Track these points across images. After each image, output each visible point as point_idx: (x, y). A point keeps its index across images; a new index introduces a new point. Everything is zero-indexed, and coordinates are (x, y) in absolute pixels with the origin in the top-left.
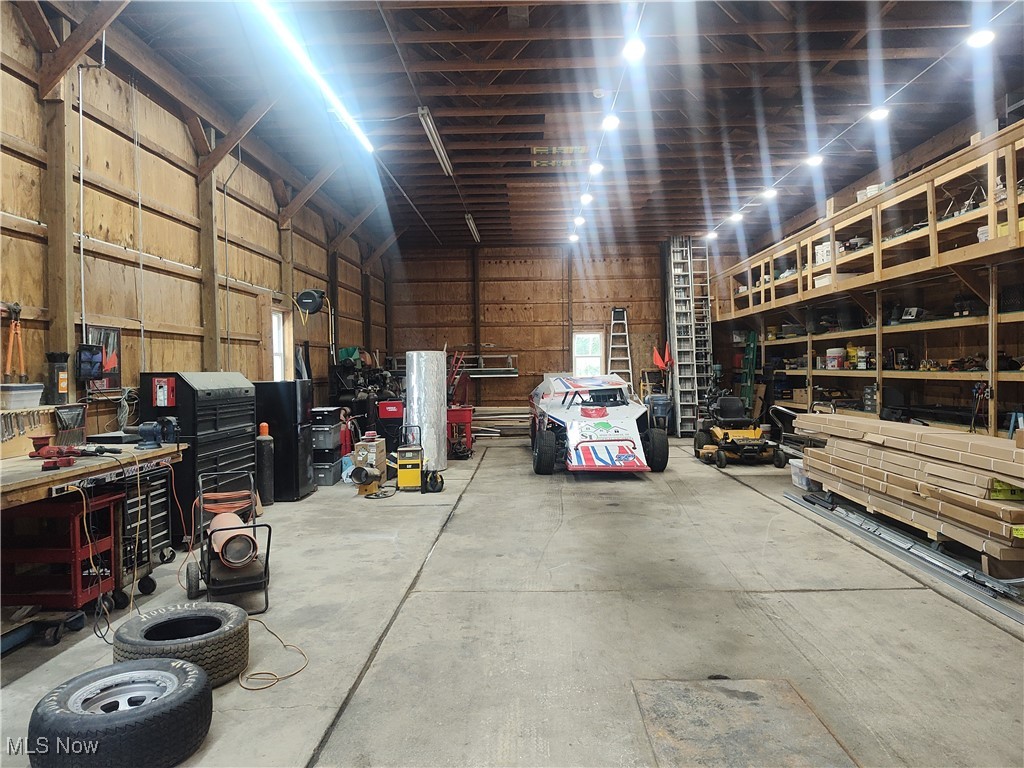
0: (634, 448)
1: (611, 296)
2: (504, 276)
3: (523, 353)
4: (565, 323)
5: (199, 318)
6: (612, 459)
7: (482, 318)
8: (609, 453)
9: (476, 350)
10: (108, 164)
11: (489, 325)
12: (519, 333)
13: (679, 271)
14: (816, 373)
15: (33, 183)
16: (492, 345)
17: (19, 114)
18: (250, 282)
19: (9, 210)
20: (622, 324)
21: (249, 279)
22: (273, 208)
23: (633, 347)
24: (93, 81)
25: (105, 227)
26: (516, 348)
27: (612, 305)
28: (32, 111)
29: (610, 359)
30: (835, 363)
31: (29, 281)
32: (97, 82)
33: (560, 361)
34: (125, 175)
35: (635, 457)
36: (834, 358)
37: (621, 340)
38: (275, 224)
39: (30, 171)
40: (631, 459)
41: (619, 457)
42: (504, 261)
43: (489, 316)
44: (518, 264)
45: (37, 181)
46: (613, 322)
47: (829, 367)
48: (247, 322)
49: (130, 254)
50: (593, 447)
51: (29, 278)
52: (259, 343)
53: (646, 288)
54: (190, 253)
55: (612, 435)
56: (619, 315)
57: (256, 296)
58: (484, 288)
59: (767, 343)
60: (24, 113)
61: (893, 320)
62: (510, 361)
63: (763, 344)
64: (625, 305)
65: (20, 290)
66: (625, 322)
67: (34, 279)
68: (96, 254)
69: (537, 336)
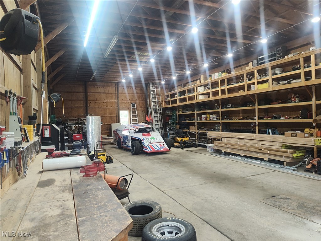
0: (164, 144)
1: (131, 99)
2: (96, 92)
3: (103, 117)
4: (117, 107)
7: (89, 105)
8: (158, 147)
11: (91, 108)
12: (101, 110)
13: (152, 92)
14: (198, 122)
16: (92, 114)
23: (138, 115)
26: (101, 115)
27: (131, 102)
29: (132, 119)
30: (205, 119)
33: (115, 119)
36: (204, 118)
37: (134, 113)
41: (161, 148)
42: (96, 87)
43: (92, 105)
44: (101, 88)
46: (132, 107)
47: (203, 120)
50: (152, 145)
53: (141, 97)
56: (133, 105)
58: (89, 95)
59: (179, 114)
61: (224, 107)
63: (178, 114)
64: (135, 102)
66: (136, 107)
69: (108, 111)
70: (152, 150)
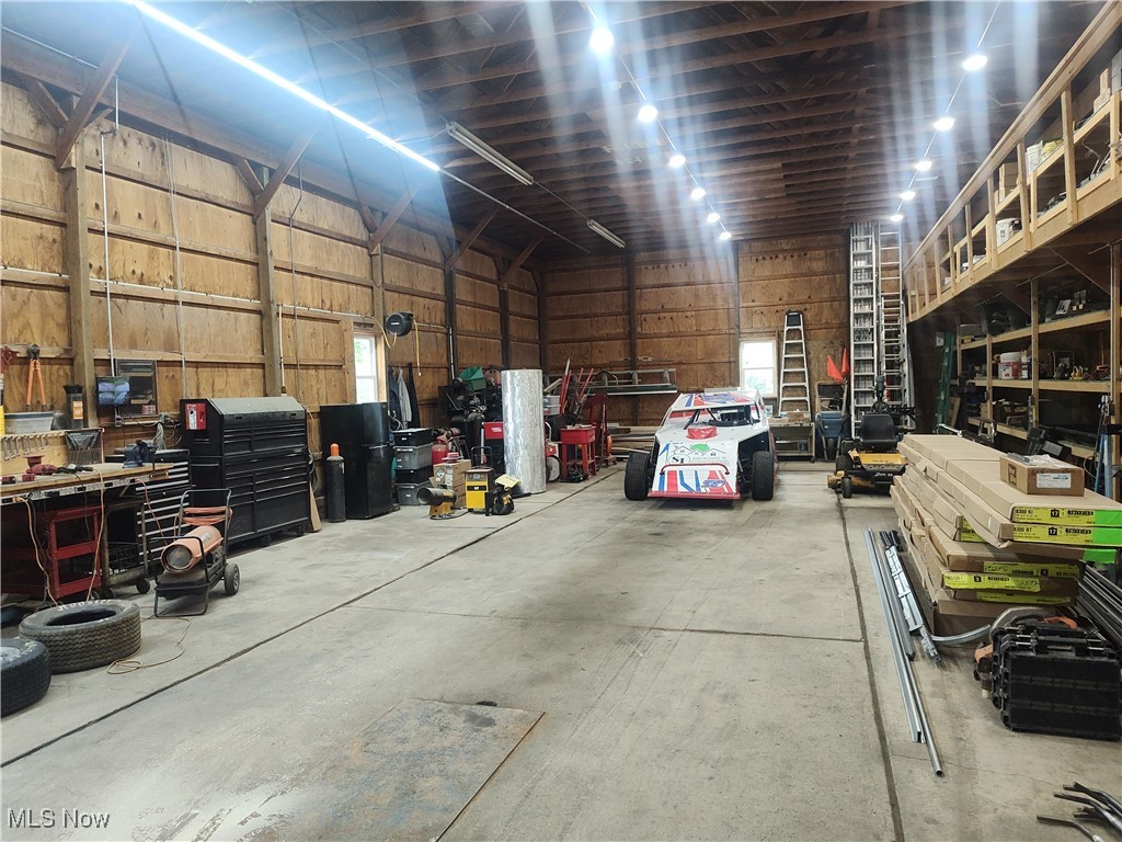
0: (727, 473)
1: (785, 299)
2: (662, 282)
3: (684, 367)
4: (732, 331)
5: (259, 346)
6: (698, 485)
7: (639, 329)
8: (697, 478)
9: (633, 364)
10: (140, 215)
11: (648, 336)
12: (679, 345)
13: (862, 264)
14: (996, 383)
15: (54, 241)
16: (650, 359)
17: (38, 184)
18: (331, 309)
19: (29, 266)
20: (798, 329)
21: (328, 305)
22: (362, 235)
23: (811, 356)
24: (121, 144)
25: (138, 272)
26: (677, 360)
27: (787, 308)
28: (52, 180)
29: (783, 370)
31: (51, 325)
32: (125, 143)
33: (727, 375)
34: (162, 223)
35: (725, 483)
36: (1008, 365)
37: (797, 348)
38: (365, 250)
39: (51, 232)
40: (720, 485)
41: (706, 484)
42: (662, 266)
43: (648, 327)
44: (677, 268)
45: (58, 239)
46: (786, 329)
47: (1002, 373)
48: (325, 348)
49: (169, 293)
50: (681, 472)
51: (51, 322)
52: (342, 366)
53: (828, 287)
54: (248, 286)
55: (707, 457)
56: (793, 320)
57: (338, 322)
58: (640, 298)
59: (964, 347)
60: (43, 183)
62: (667, 375)
63: (960, 348)
64: (802, 307)
65: (42, 333)
66: (801, 327)
67: (58, 324)
68: (127, 297)
69: (700, 346)
70: (666, 489)
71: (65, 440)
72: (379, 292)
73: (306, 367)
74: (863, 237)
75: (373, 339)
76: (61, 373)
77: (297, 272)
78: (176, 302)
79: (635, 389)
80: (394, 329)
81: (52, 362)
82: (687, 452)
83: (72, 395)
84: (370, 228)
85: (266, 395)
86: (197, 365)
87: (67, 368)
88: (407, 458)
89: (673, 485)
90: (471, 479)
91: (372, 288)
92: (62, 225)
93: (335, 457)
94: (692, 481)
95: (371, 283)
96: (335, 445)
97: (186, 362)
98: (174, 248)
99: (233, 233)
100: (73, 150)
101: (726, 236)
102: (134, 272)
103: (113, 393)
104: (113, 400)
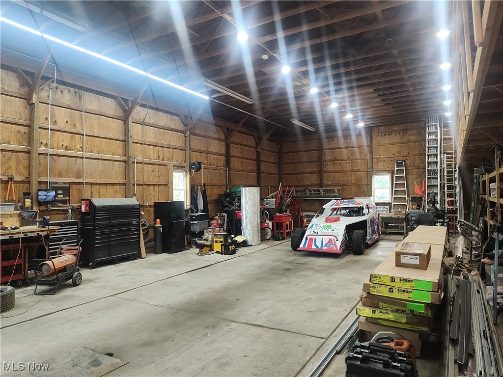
0: (337, 240)
1: (396, 154)
2: (335, 147)
3: (346, 187)
4: (369, 170)
5: (124, 176)
6: (322, 245)
7: (324, 169)
8: (322, 242)
9: (321, 185)
10: (67, 122)
11: (328, 172)
12: (344, 176)
13: (433, 137)
15: (25, 133)
16: (329, 183)
17: (19, 110)
18: (163, 160)
19: (12, 143)
20: (403, 169)
21: (161, 158)
22: (181, 128)
24: (60, 93)
25: (65, 145)
26: (342, 183)
27: (396, 158)
28: (26, 108)
29: (394, 189)
31: (21, 167)
32: (62, 92)
33: (366, 191)
34: (78, 125)
35: (335, 245)
37: (402, 179)
38: (182, 134)
39: (24, 129)
40: (332, 246)
41: (326, 245)
42: (335, 139)
43: (329, 167)
44: (343, 140)
45: (27, 132)
46: (396, 169)
48: (159, 177)
49: (80, 154)
50: (315, 239)
51: (21, 166)
52: (167, 185)
53: (418, 148)
54: (121, 151)
55: (330, 232)
56: (399, 165)
57: (166, 165)
58: (325, 154)
60: (21, 109)
62: (336, 190)
64: (404, 159)
65: (17, 171)
67: (24, 167)
68: (59, 156)
69: (353, 177)
70: (306, 247)
71: (20, 215)
72: (188, 152)
73: (149, 185)
74: (434, 124)
75: (185, 173)
76: (24, 187)
77: (146, 144)
78: (83, 158)
79: (321, 197)
80: (193, 168)
81: (20, 182)
82: (321, 229)
83: (26, 197)
84: (185, 125)
85: (126, 197)
86: (92, 184)
87: (27, 185)
88: (195, 227)
89: (310, 245)
90: (216, 238)
91: (185, 150)
92: (29, 126)
93: (158, 225)
94: (320, 243)
95: (185, 148)
96: (158, 220)
97: (86, 183)
98: (83, 135)
99: (115, 128)
100: (34, 96)
101: (361, 125)
102: (63, 145)
103: (46, 196)
104: (46, 199)
